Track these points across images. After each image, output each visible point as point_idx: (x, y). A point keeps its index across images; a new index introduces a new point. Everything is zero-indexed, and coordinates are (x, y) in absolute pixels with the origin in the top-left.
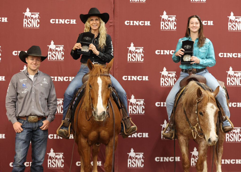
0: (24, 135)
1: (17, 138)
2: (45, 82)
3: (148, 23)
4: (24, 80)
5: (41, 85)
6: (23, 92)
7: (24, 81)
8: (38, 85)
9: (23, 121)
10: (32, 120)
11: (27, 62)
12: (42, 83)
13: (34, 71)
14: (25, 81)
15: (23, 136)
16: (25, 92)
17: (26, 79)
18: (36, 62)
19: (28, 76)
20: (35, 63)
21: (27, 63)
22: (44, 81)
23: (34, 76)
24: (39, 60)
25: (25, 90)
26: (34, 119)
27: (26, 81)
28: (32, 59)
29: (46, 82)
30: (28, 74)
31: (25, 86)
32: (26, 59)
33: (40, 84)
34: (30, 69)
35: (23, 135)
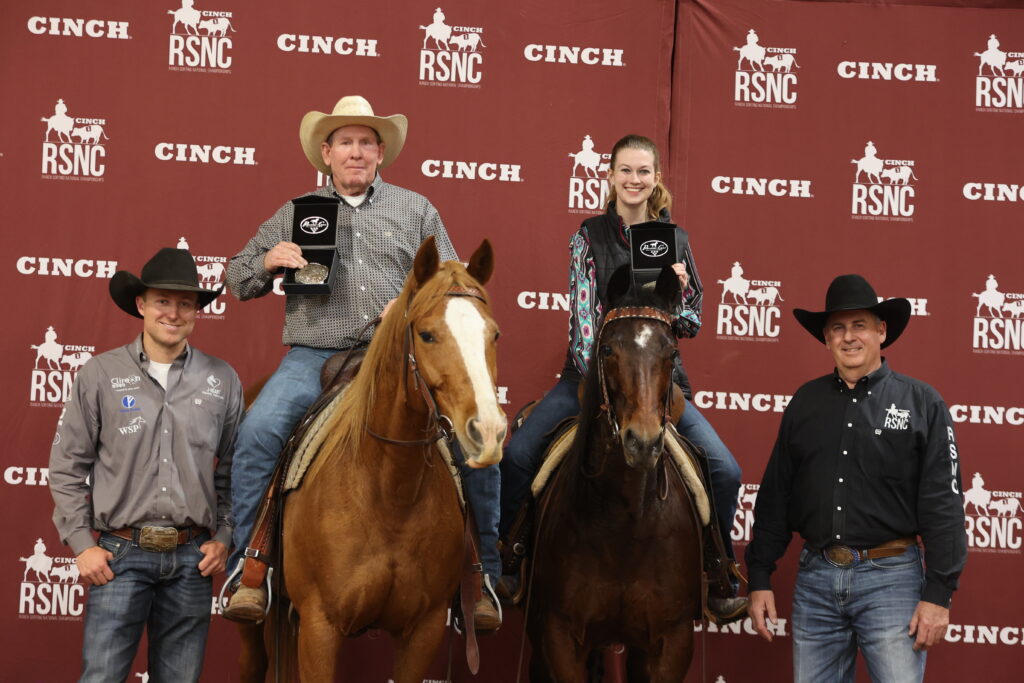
0: (122, 594)
1: (94, 605)
2: (212, 390)
3: (801, 189)
4: (127, 380)
5: (198, 402)
6: (123, 431)
7: (128, 385)
8: (187, 401)
9: (118, 545)
10: (155, 542)
11: (141, 312)
12: (200, 395)
13: (170, 346)
14: (132, 386)
15: (120, 599)
16: (133, 428)
17: (137, 378)
18: (178, 313)
19: (144, 365)
20: (173, 316)
21: (142, 317)
22: (211, 387)
23: (170, 365)
24: (189, 306)
25: (134, 421)
26: (164, 539)
27: (137, 384)
28: (162, 302)
29: (218, 392)
30: (144, 357)
31: (131, 404)
32: (140, 302)
33: (192, 401)
34: (156, 340)
35: (119, 594)
